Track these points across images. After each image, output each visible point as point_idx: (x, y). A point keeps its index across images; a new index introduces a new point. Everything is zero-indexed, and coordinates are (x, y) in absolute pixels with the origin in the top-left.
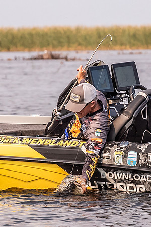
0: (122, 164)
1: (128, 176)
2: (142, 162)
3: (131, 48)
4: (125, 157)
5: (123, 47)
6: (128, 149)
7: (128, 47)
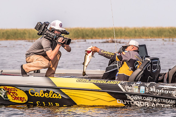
0: (138, 92)
1: (140, 98)
2: (147, 91)
3: (151, 37)
4: (139, 89)
5: (147, 37)
6: (141, 85)
7: (149, 37)
